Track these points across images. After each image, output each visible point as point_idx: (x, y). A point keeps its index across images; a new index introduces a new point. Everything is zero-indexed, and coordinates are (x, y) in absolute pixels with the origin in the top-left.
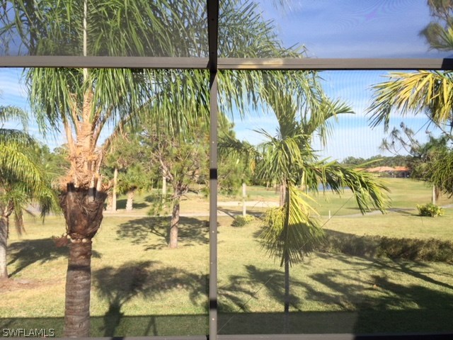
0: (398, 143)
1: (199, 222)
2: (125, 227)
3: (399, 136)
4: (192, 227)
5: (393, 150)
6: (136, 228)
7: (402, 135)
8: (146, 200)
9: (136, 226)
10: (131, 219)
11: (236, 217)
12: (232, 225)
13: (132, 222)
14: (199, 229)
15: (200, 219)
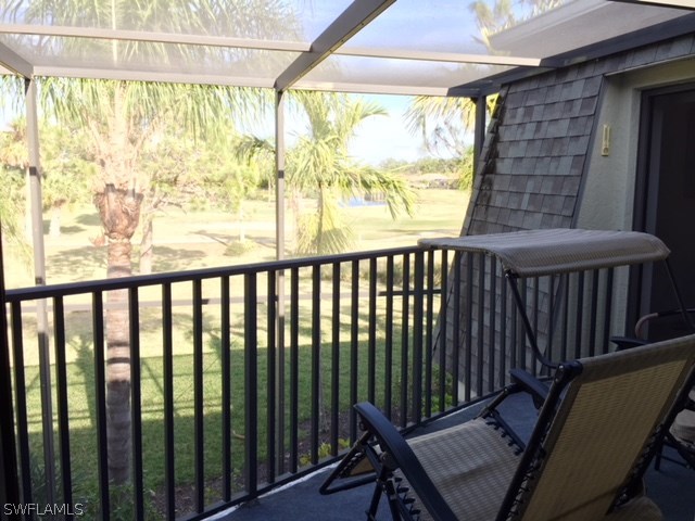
0: (441, 144)
1: (174, 252)
2: (56, 261)
3: (442, 135)
4: (163, 258)
5: (434, 152)
6: (74, 263)
7: (446, 134)
8: (79, 222)
9: (73, 258)
10: (64, 250)
11: (230, 244)
12: (225, 254)
13: (64, 253)
14: (174, 262)
15: (174, 248)
